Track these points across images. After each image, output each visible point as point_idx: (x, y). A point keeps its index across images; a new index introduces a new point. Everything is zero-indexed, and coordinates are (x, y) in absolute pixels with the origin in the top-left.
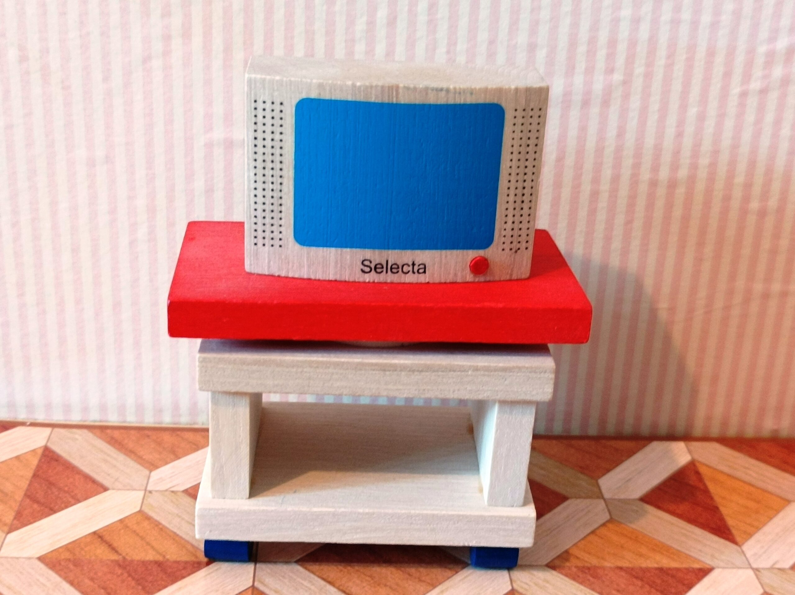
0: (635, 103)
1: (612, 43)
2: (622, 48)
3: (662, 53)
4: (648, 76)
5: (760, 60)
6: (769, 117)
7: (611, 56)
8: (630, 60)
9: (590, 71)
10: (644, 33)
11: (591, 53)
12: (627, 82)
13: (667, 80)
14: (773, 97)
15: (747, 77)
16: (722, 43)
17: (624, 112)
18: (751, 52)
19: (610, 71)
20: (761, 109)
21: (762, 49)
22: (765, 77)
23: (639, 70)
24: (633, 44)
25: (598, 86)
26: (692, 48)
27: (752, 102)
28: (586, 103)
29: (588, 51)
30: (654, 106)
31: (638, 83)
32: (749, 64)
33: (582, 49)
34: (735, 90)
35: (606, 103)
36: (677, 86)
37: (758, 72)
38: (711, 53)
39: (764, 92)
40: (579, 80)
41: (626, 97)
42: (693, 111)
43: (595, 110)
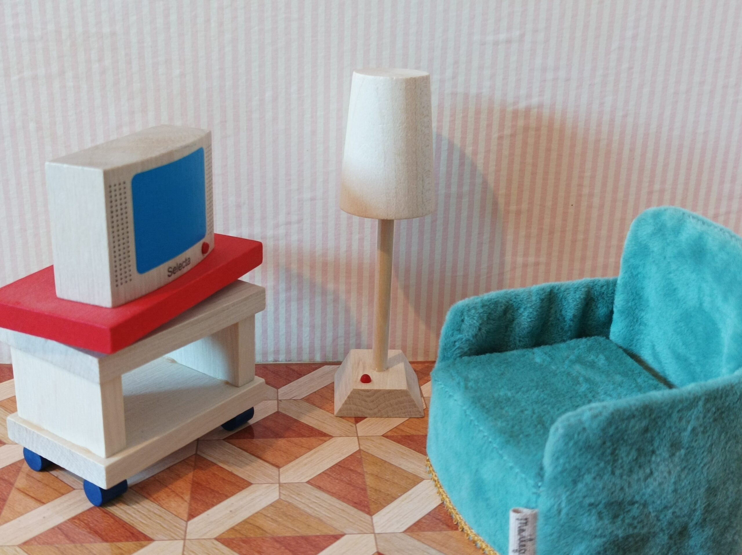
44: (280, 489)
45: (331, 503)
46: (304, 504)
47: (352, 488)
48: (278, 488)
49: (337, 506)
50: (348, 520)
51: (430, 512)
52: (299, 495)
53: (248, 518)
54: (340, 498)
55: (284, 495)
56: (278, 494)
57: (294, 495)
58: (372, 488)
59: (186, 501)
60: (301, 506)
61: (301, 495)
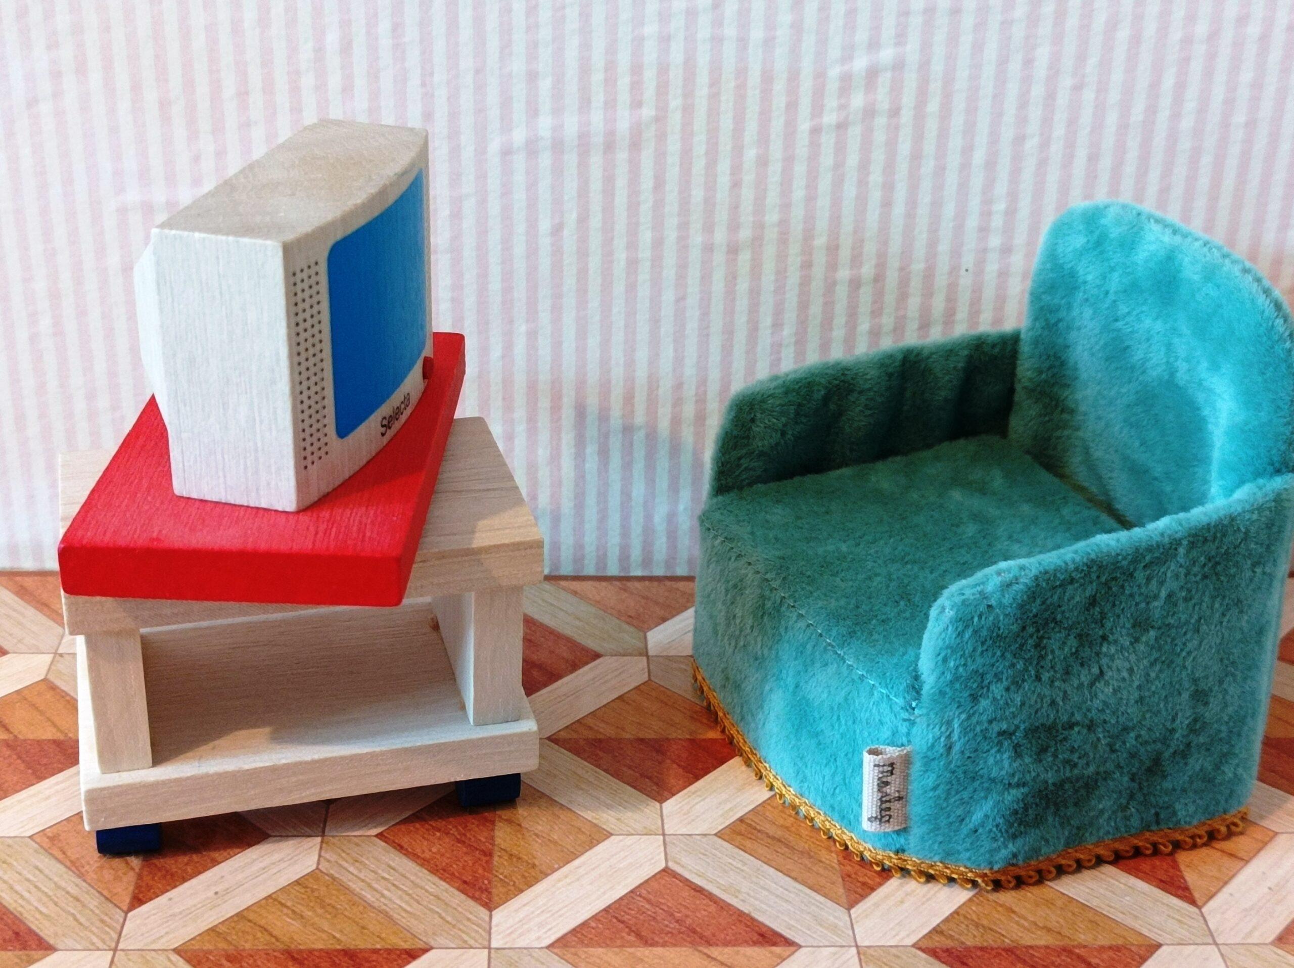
0: (674, 145)
1: (637, 69)
2: (650, 76)
3: (703, 79)
4: (688, 110)
5: (833, 86)
6: (853, 159)
7: (636, 86)
8: (662, 89)
9: (610, 105)
10: (677, 54)
11: (610, 82)
12: (660, 119)
13: (713, 114)
14: (855, 132)
15: (818, 109)
16: (781, 65)
17: (660, 156)
18: (820, 76)
19: (637, 104)
20: (840, 149)
21: (834, 72)
22: (842, 107)
23: (675, 102)
24: (663, 69)
25: (623, 125)
26: (742, 73)
27: (828, 141)
28: (609, 147)
29: (606, 80)
30: (700, 149)
31: (675, 119)
32: (819, 93)
33: (598, 77)
34: (804, 126)
35: (635, 145)
36: (726, 123)
37: (831, 102)
38: (767, 78)
39: (842, 126)
40: (597, 118)
41: (662, 137)
42: (751, 154)
43: (622, 156)
44: (321, 848)
45: (418, 881)
46: (363, 881)
47: (465, 849)
48: (318, 847)
49: (427, 887)
50: (442, 918)
51: (609, 907)
52: (357, 861)
53: (247, 909)
54: (437, 871)
55: (328, 861)
56: (316, 858)
57: (347, 862)
58: (504, 850)
59: (133, 869)
60: (356, 886)
61: (361, 862)
